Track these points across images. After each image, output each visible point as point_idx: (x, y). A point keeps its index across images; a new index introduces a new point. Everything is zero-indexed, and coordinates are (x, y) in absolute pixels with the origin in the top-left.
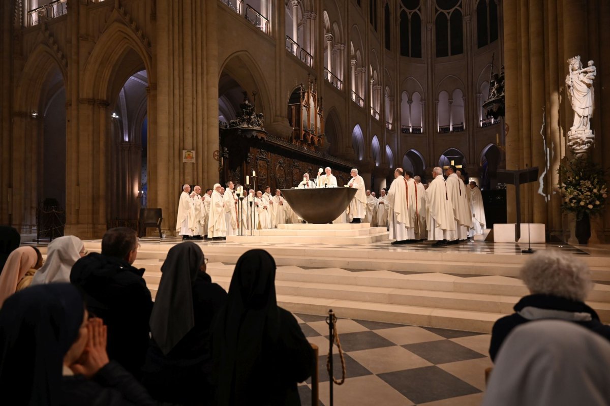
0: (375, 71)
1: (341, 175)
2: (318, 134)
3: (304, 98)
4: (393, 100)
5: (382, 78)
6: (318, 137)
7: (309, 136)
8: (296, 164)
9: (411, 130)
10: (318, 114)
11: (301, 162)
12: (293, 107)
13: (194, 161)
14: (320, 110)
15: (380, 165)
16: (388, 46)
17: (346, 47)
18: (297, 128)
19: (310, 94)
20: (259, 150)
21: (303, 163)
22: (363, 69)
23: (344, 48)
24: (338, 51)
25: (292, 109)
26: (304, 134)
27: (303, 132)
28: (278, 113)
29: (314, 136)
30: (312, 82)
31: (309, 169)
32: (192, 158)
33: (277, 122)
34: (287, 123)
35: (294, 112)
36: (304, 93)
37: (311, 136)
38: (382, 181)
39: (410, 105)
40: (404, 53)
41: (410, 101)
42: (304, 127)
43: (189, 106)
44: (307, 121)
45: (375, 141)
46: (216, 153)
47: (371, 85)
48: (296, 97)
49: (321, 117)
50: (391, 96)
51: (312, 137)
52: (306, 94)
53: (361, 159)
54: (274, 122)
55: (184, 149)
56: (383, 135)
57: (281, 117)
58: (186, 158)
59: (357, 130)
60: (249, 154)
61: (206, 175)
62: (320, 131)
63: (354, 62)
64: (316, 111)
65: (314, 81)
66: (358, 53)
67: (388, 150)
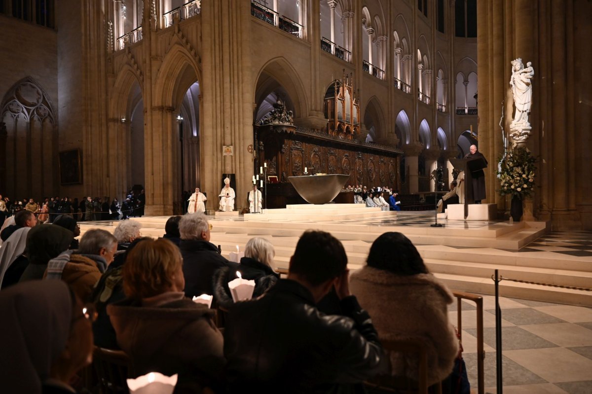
0: (425, 57)
1: (382, 160)
2: (354, 123)
3: (338, 91)
4: (447, 83)
5: (433, 61)
6: (354, 126)
7: (344, 126)
8: (332, 152)
9: (466, 111)
10: (354, 105)
11: (337, 150)
12: (328, 101)
13: (232, 154)
14: (356, 102)
15: (430, 147)
16: (441, 29)
17: (388, 37)
18: (333, 119)
19: (345, 88)
20: (294, 142)
21: (340, 150)
22: (410, 56)
23: (387, 39)
24: (381, 43)
25: (328, 103)
26: (339, 125)
27: (338, 124)
28: (313, 108)
29: (350, 126)
30: (347, 77)
31: (346, 156)
32: (230, 152)
33: (312, 115)
34: (322, 116)
35: (329, 105)
36: (339, 88)
37: (347, 125)
38: (432, 163)
39: (466, 86)
40: (459, 33)
41: (466, 81)
42: (338, 119)
43: (228, 110)
44: (342, 113)
45: (424, 124)
46: (250, 147)
47: (420, 71)
48: (331, 92)
49: (358, 107)
50: (445, 79)
51: (347, 127)
52: (341, 88)
53: (407, 143)
54: (309, 116)
55: (224, 145)
56: (433, 118)
57: (316, 111)
58: (226, 152)
59: (403, 115)
60: (283, 146)
61: (242, 165)
62: (357, 120)
63: (399, 51)
64: (351, 103)
65: (349, 75)
66: (404, 41)
67: (441, 132)
